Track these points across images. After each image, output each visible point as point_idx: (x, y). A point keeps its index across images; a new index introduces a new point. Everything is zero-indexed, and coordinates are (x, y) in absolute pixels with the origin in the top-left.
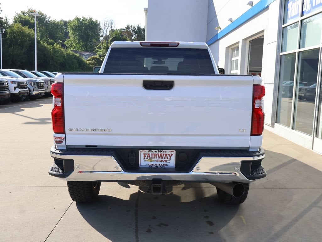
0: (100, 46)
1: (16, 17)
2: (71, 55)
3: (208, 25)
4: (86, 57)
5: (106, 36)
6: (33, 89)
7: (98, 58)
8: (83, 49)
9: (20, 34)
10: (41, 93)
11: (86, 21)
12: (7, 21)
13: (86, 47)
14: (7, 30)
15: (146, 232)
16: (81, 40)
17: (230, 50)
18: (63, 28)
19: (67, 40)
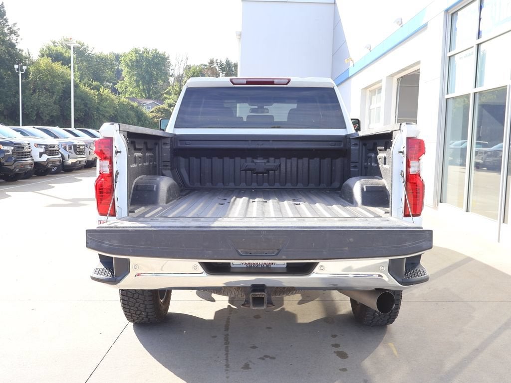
0: (170, 90)
1: (43, 49)
2: (125, 104)
3: (333, 56)
4: (149, 108)
5: (179, 76)
6: (69, 155)
7: (166, 108)
8: (144, 96)
9: (50, 74)
10: (80, 162)
11: (148, 53)
12: (29, 55)
13: (149, 93)
14: (29, 69)
15: (242, 368)
16: (141, 82)
17: (368, 93)
18: (114, 64)
19: (120, 82)
